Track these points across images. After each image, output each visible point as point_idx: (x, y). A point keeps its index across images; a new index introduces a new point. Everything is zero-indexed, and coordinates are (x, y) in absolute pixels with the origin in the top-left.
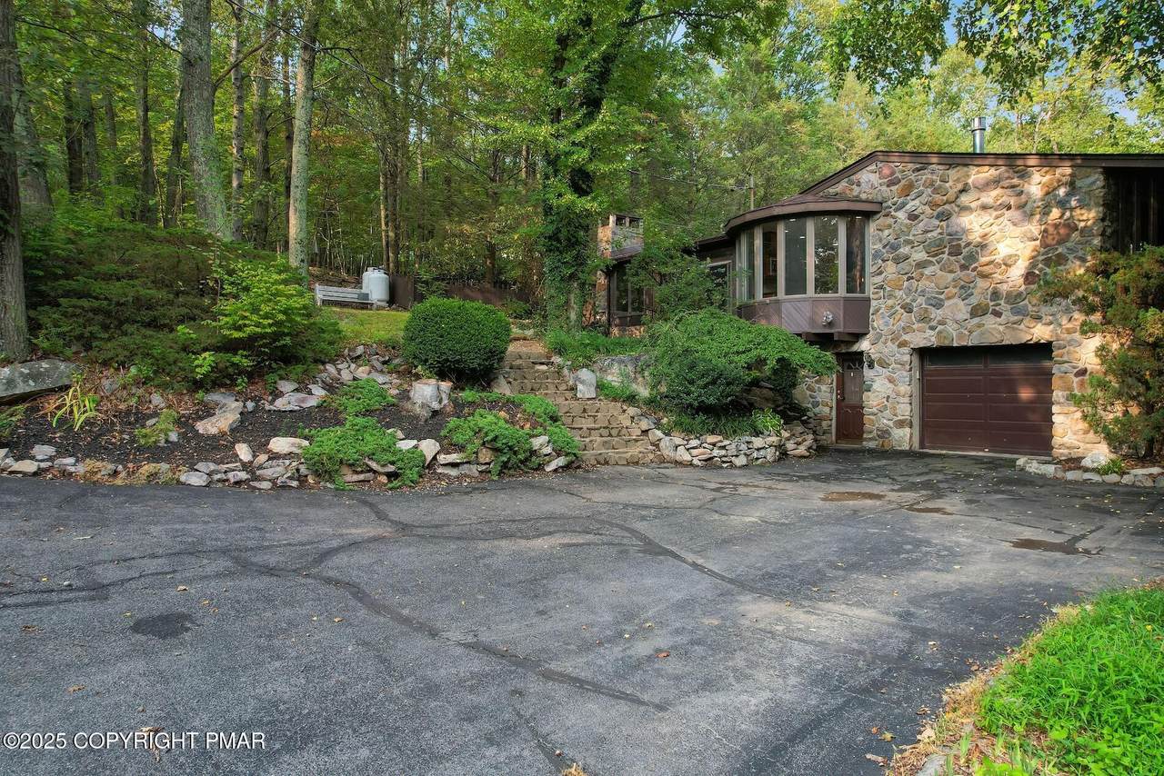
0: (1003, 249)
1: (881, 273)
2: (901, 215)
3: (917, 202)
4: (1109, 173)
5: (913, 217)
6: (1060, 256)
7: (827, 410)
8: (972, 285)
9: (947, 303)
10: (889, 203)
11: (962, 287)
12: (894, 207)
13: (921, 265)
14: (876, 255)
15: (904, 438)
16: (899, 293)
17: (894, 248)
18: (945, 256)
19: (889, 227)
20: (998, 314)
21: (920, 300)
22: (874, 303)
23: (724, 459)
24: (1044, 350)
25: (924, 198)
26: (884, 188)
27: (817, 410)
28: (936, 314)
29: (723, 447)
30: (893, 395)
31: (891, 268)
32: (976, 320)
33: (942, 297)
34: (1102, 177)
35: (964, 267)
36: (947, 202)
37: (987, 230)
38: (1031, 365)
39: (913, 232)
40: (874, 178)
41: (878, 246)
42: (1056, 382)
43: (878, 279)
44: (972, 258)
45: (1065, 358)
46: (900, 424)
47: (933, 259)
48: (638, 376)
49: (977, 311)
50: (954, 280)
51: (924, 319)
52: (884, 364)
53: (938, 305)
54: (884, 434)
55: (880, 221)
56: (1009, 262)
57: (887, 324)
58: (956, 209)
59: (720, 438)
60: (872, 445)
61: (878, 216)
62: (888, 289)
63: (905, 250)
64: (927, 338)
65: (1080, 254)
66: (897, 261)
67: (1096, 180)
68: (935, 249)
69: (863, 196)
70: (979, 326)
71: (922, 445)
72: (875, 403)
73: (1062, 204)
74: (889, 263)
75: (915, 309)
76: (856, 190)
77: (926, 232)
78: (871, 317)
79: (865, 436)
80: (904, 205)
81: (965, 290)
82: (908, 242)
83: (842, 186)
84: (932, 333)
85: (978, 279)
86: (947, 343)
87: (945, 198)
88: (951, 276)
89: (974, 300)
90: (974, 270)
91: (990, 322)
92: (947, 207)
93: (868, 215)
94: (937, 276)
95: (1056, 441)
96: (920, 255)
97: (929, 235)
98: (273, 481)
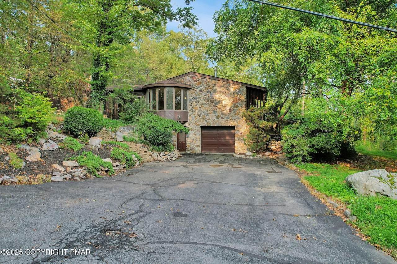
0: (224, 103)
1: (192, 105)
2: (198, 90)
3: (202, 87)
4: (247, 88)
5: (201, 91)
6: (237, 105)
7: (175, 143)
8: (216, 110)
9: (210, 115)
10: (194, 86)
11: (214, 111)
12: (196, 88)
13: (203, 104)
14: (190, 100)
15: (198, 150)
16: (197, 111)
17: (195, 99)
18: (209, 102)
19: (194, 93)
20: (222, 118)
21: (203, 113)
22: (189, 113)
23: (170, 159)
24: (233, 128)
25: (204, 87)
26: (193, 82)
27: (172, 143)
28: (207, 117)
29: (169, 155)
30: (195, 138)
31: (194, 104)
32: (217, 120)
33: (208, 113)
34: (245, 88)
35: (214, 106)
36: (210, 88)
37: (220, 97)
38: (229, 131)
39: (201, 95)
40: (190, 79)
41: (191, 98)
42: (236, 136)
43: (191, 107)
44: (216, 104)
45: (238, 130)
46: (198, 146)
47: (206, 103)
48: (134, 134)
49: (217, 117)
50: (212, 109)
51: (204, 118)
52: (192, 130)
53: (208, 115)
54: (192, 149)
55: (191, 91)
56: (225, 106)
57: (193, 119)
58: (213, 91)
59: (168, 153)
60: (189, 152)
61: (191, 89)
62: (194, 110)
63: (198, 100)
64: (205, 124)
65: (241, 105)
66: (196, 102)
67: (244, 89)
68: (207, 100)
69: (187, 83)
70: (218, 121)
71: (201, 152)
72: (190, 141)
73: (237, 94)
74: (194, 103)
75: (201, 116)
76: (185, 81)
77: (205, 95)
78: (189, 117)
79: (187, 150)
80: (199, 87)
81: (214, 112)
82: (199, 98)
83: (180, 80)
84: (206, 122)
85: (218, 109)
86: (210, 125)
87: (210, 87)
88: (211, 108)
89: (217, 115)
90: (217, 107)
91: (220, 120)
92: (210, 90)
93: (188, 89)
94: (207, 107)
95: (236, 149)
96: (203, 102)
97: (206, 96)
98: (79, 176)
